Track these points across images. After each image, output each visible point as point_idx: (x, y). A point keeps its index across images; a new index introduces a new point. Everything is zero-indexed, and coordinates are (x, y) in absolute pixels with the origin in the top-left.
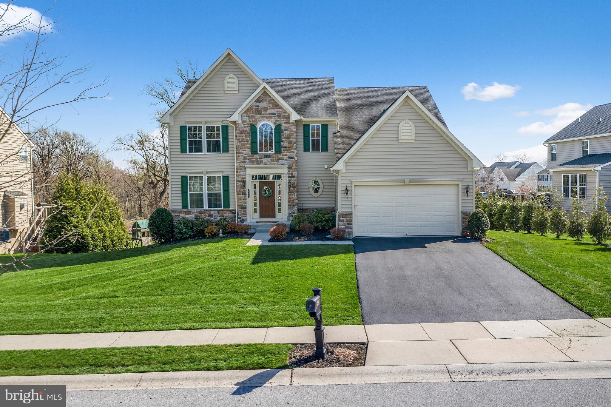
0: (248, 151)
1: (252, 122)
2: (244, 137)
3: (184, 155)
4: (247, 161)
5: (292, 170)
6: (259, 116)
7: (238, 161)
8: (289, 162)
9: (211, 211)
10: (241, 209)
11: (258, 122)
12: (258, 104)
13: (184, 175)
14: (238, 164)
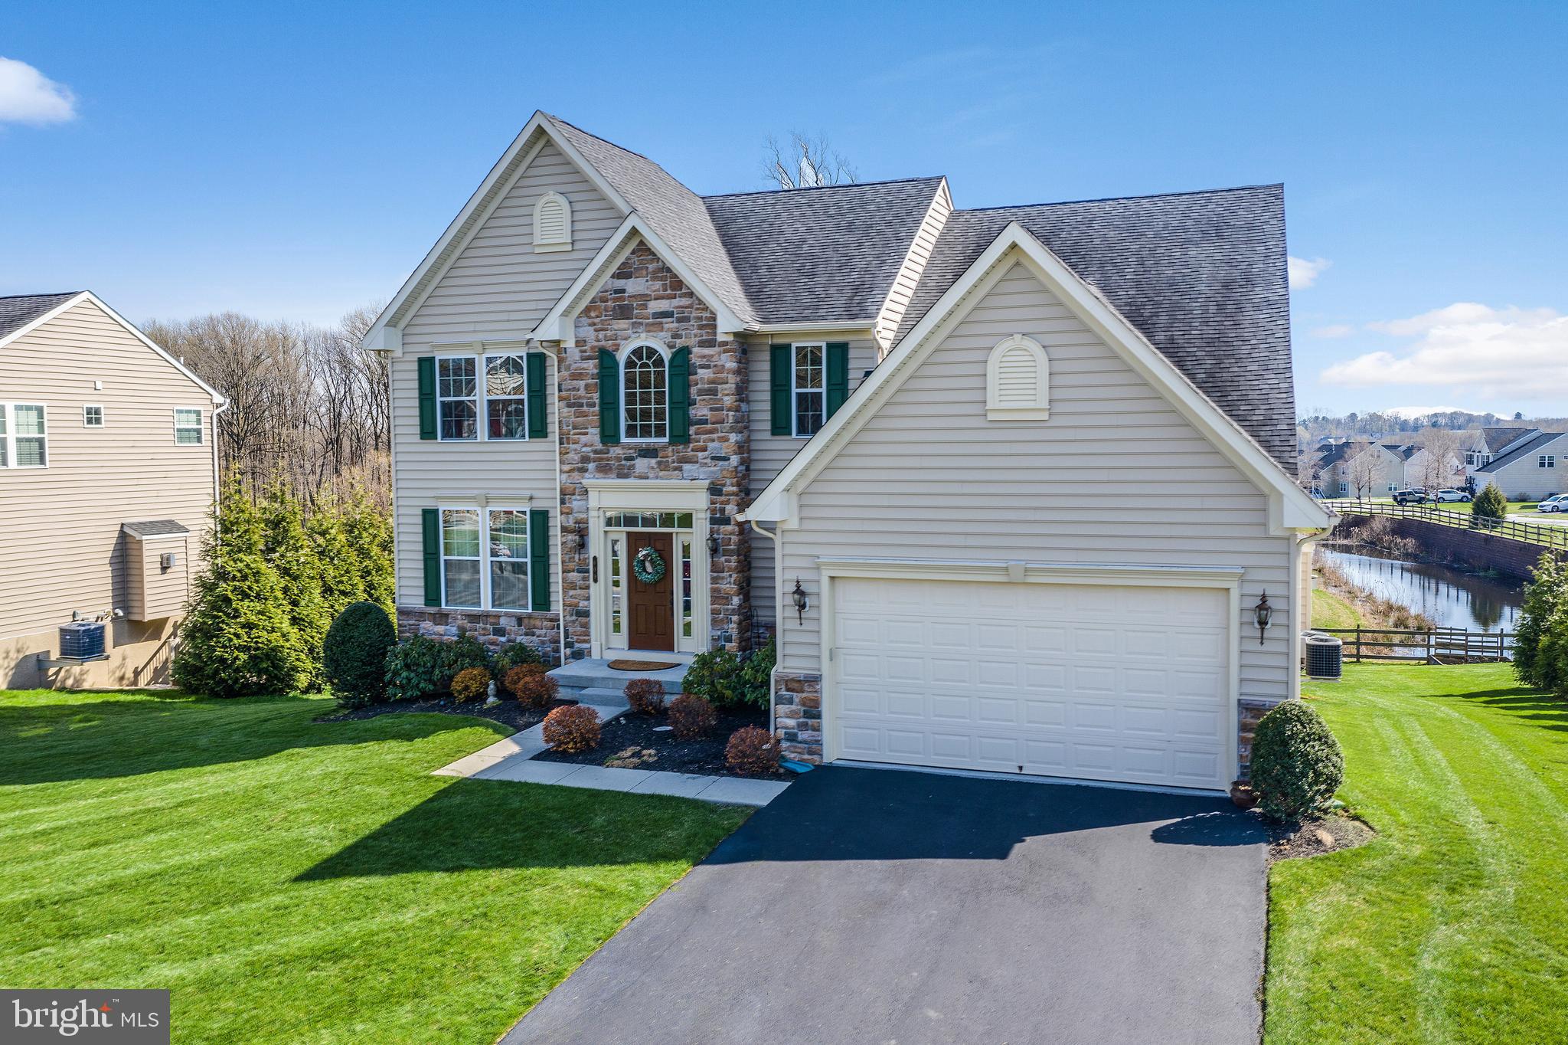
0: (593, 435)
1: (603, 343)
2: (582, 392)
3: (429, 446)
4: (591, 466)
5: (723, 498)
6: (623, 324)
7: (566, 468)
8: (712, 472)
9: (498, 616)
10: (574, 618)
11: (623, 342)
12: (620, 283)
13: (430, 504)
14: (564, 476)
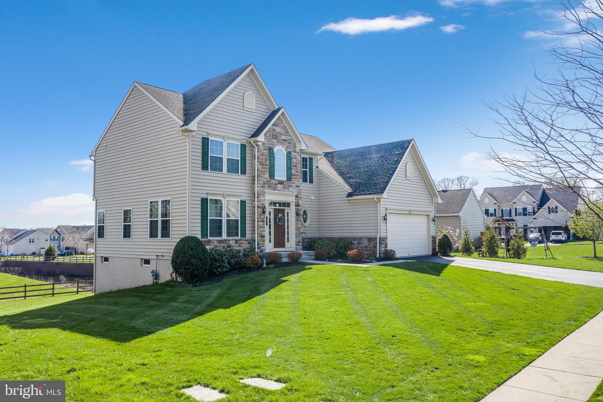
0: (267, 176)
1: (269, 145)
2: (264, 160)
3: (205, 173)
4: (266, 186)
5: (298, 199)
6: (275, 141)
7: (259, 185)
8: (296, 190)
9: (229, 240)
10: (261, 238)
11: (275, 146)
13: (204, 196)
14: (258, 188)
